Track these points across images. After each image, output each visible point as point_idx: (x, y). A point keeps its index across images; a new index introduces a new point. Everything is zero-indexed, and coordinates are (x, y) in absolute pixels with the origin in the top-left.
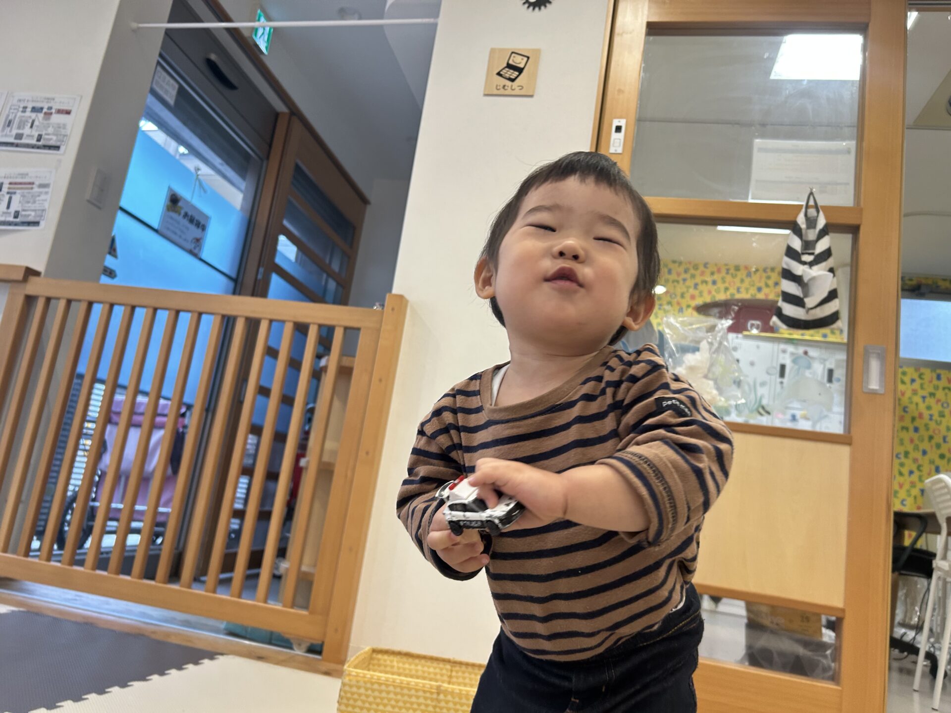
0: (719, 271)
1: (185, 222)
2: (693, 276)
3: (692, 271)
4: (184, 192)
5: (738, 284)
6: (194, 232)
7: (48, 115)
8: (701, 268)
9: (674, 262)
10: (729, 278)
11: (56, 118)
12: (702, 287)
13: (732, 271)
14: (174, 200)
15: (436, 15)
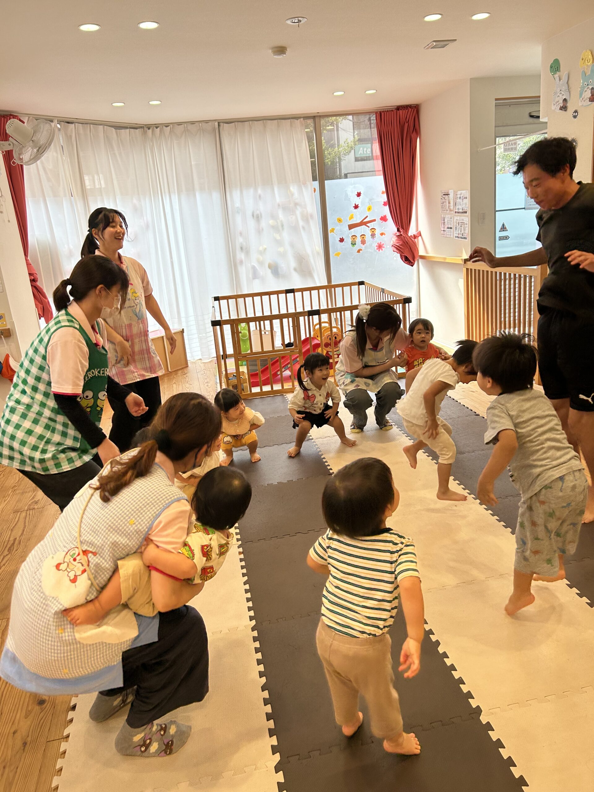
11: (464, 201)
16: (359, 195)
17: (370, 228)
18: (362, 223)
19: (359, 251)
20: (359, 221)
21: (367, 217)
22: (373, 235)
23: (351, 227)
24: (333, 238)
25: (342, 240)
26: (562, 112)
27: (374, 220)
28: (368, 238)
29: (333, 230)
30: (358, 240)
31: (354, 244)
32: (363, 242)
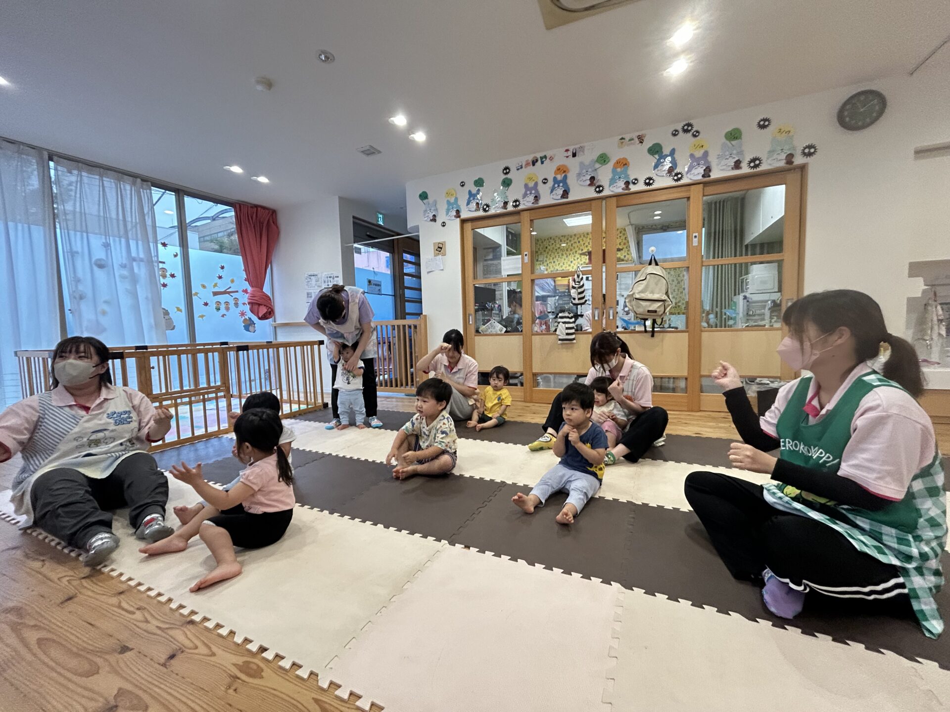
0: (580, 236)
1: (374, 286)
2: (570, 241)
3: (570, 239)
4: (371, 278)
5: (588, 241)
6: (378, 288)
7: (333, 278)
8: (573, 237)
9: (562, 236)
10: (585, 239)
11: (336, 279)
12: (575, 245)
13: (586, 236)
14: (370, 282)
15: (419, 232)
16: (222, 268)
17: (234, 297)
18: (225, 293)
19: (223, 316)
20: (223, 290)
21: (230, 287)
22: (236, 305)
23: (215, 294)
24: (197, 302)
25: (206, 304)
26: (433, 223)
27: (237, 292)
28: (232, 305)
29: (196, 294)
30: (223, 307)
31: (218, 309)
32: (227, 309)
